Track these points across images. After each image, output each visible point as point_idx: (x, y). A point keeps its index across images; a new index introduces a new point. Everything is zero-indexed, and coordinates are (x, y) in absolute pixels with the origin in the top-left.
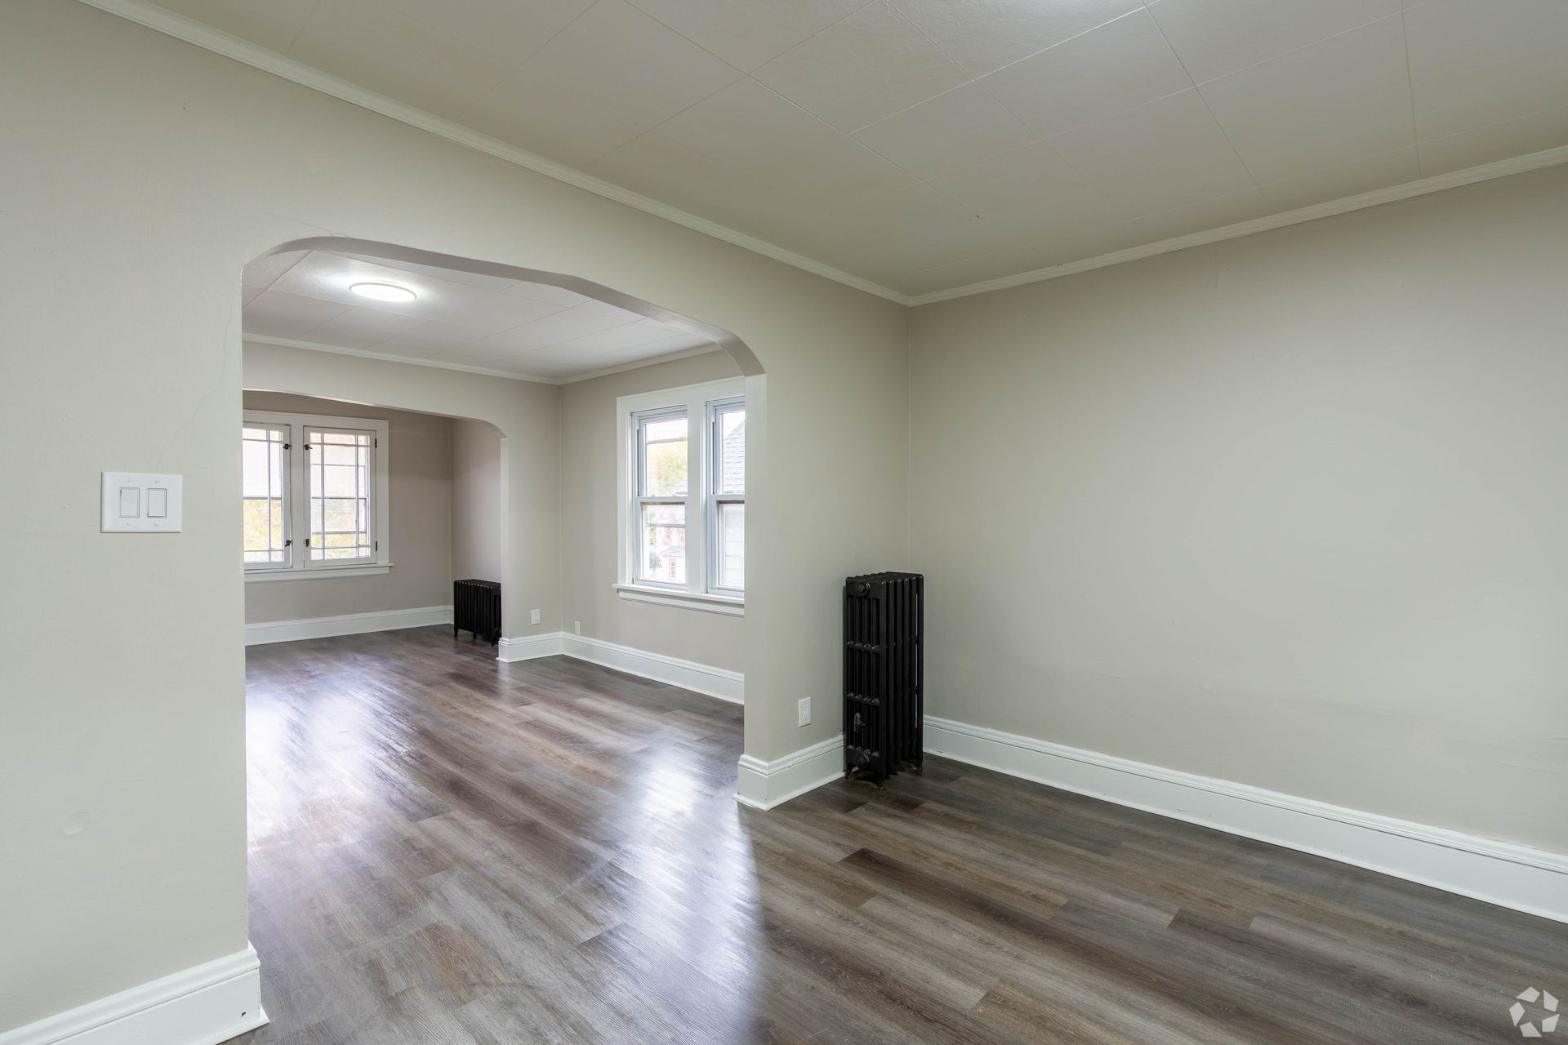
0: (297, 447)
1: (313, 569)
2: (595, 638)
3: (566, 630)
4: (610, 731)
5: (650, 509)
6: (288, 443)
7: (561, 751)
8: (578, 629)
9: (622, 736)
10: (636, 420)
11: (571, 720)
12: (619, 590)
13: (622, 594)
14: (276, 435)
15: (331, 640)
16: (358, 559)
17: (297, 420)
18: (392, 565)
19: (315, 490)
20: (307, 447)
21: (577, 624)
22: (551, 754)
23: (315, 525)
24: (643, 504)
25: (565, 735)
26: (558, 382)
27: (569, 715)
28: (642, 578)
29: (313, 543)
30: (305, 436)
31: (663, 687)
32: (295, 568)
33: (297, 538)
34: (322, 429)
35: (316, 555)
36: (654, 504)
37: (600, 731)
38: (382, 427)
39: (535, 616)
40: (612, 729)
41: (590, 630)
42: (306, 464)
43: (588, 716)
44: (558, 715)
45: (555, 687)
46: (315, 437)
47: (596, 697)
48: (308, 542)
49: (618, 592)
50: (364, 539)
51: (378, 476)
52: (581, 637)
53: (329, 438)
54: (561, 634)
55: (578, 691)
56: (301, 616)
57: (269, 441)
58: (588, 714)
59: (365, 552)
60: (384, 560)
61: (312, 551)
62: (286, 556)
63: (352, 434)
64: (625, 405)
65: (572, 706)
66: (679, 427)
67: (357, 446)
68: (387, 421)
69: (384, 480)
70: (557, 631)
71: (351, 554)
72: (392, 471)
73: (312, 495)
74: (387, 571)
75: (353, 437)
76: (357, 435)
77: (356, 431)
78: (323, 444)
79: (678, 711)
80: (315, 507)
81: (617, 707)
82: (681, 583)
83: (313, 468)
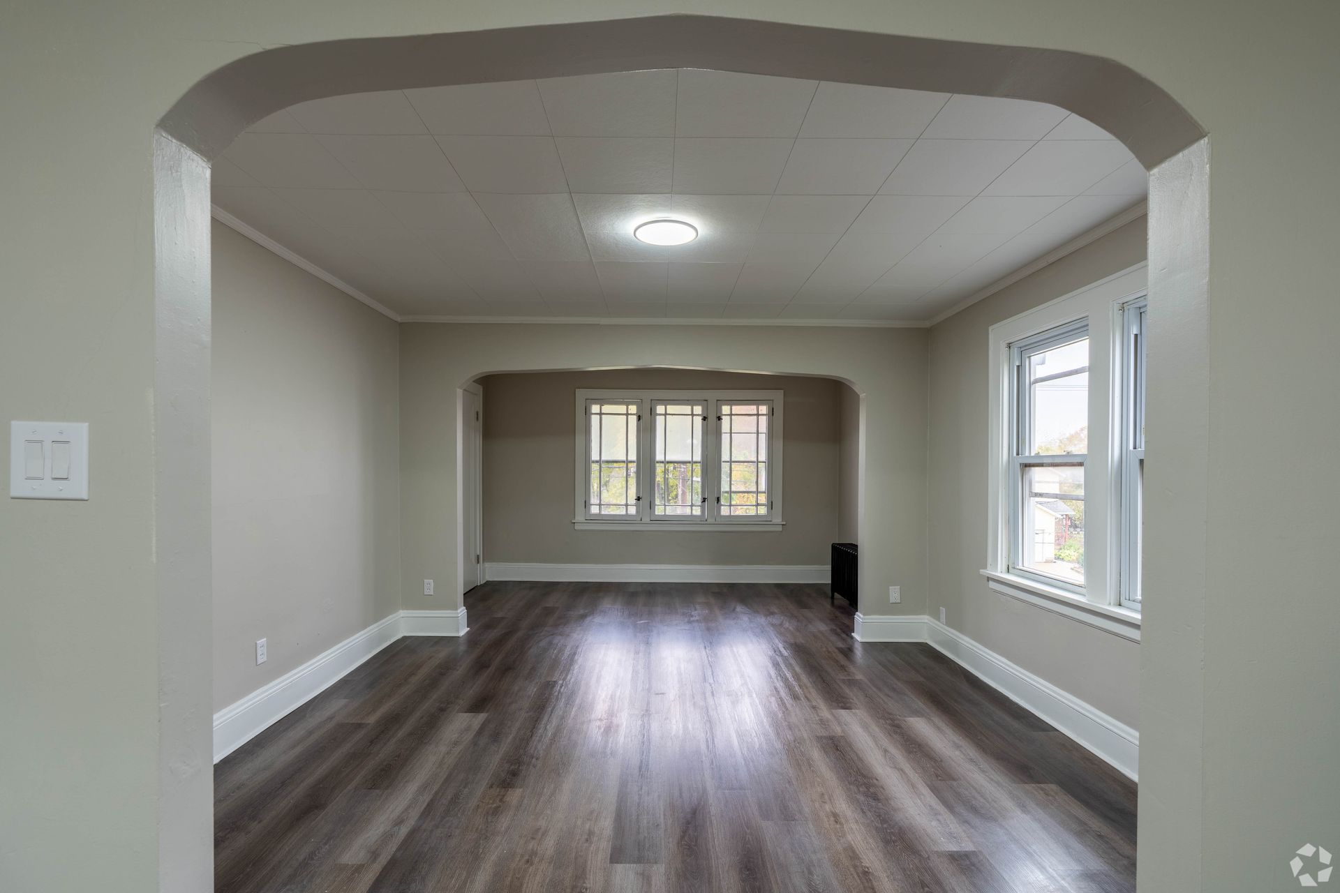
0: (712, 418)
1: (722, 523)
2: (963, 634)
3: (931, 614)
4: (925, 791)
5: (1037, 473)
6: (705, 415)
7: (843, 806)
8: (943, 616)
9: (941, 808)
10: (1015, 351)
11: (886, 751)
12: (989, 579)
13: (992, 585)
14: (698, 410)
15: (732, 586)
16: (757, 516)
17: (712, 395)
18: (784, 523)
19: (725, 456)
20: (719, 418)
21: (943, 610)
22: (827, 807)
23: (725, 487)
24: (1027, 466)
25: (865, 777)
26: (927, 324)
27: (886, 742)
28: (1021, 567)
29: (723, 501)
30: (719, 410)
31: (1044, 730)
32: (709, 521)
33: (712, 496)
34: (732, 402)
35: (725, 511)
36: (1041, 465)
37: (913, 786)
38: (778, 396)
39: (894, 594)
40: (934, 790)
41: (955, 622)
42: (718, 433)
43: (909, 752)
44: (874, 738)
45: (894, 690)
46: (725, 409)
47: (936, 720)
48: (718, 500)
49: (988, 581)
50: (763, 499)
51: (774, 440)
52: (946, 628)
53: (737, 409)
54: (926, 618)
55: (919, 704)
56: (713, 562)
57: (693, 415)
58: (915, 748)
59: (763, 511)
60: (778, 520)
61: (722, 507)
62: (703, 511)
63: (753, 404)
64: (999, 335)
65: (898, 726)
66: (1077, 353)
67: (758, 415)
68: (782, 391)
69: (779, 444)
70: (920, 614)
71: (752, 512)
72: (786, 437)
73: (723, 459)
74: (780, 528)
75: (755, 407)
76: (758, 405)
77: (757, 402)
78: (731, 415)
79: (1053, 787)
80: (725, 468)
81: (958, 747)
82: (1077, 583)
83: (723, 436)
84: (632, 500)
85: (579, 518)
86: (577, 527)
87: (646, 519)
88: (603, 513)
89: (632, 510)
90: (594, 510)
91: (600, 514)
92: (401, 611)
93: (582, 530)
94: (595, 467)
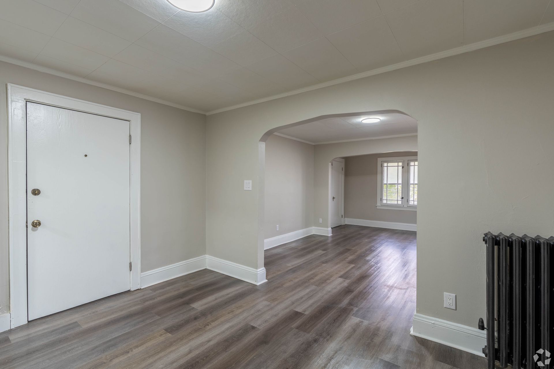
6: (403, 166)
14: (400, 164)
73: (411, 183)
84: (400, 199)
85: (379, 204)
86: (378, 208)
87: (406, 206)
88: (388, 203)
89: (400, 202)
90: (385, 202)
91: (387, 203)
92: (313, 227)
93: (379, 209)
94: (385, 186)
